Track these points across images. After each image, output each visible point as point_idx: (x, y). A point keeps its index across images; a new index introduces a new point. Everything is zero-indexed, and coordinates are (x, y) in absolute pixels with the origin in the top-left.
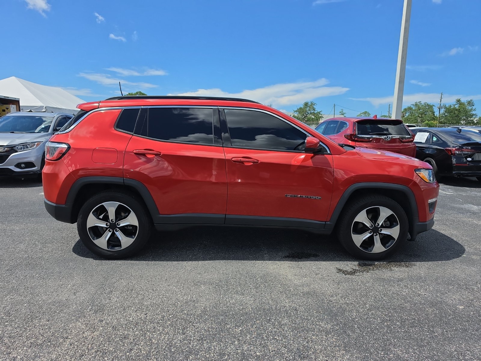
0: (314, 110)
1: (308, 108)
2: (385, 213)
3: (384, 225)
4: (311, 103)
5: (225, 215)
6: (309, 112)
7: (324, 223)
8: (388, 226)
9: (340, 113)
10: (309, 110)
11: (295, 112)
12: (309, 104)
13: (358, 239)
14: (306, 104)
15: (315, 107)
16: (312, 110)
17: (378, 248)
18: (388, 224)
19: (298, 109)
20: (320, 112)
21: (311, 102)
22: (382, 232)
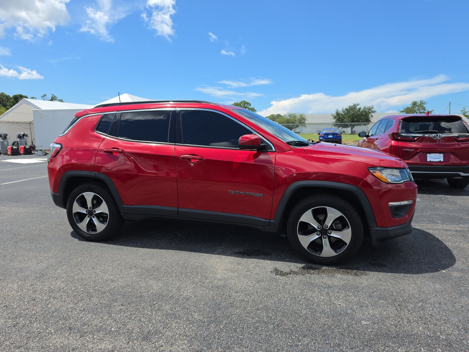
0: (424, 109)
1: (417, 107)
2: (333, 214)
3: (335, 228)
4: (421, 102)
5: (178, 209)
6: (419, 111)
7: (268, 221)
8: (339, 228)
9: (462, 112)
10: (419, 110)
11: (402, 113)
12: (418, 103)
13: (305, 241)
14: (414, 104)
15: (425, 106)
16: (421, 110)
17: (328, 251)
18: (339, 227)
19: (405, 109)
20: (431, 111)
21: (421, 100)
22: (332, 235)
